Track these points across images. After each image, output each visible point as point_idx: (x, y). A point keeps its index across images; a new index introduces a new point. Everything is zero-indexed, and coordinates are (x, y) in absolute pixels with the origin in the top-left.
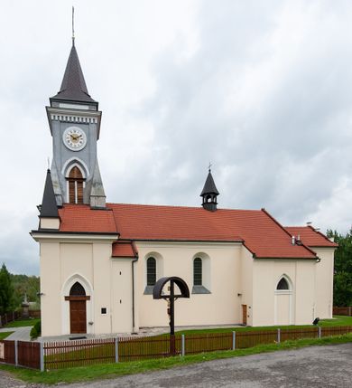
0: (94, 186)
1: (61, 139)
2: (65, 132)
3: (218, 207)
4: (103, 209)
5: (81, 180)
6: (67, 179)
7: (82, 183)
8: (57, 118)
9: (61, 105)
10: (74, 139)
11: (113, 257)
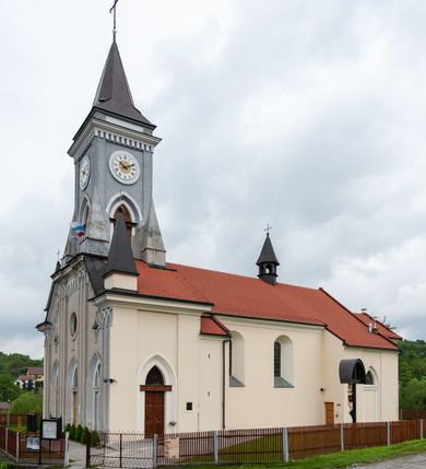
0: (151, 235)
1: (108, 164)
2: (112, 156)
3: (278, 280)
4: (164, 268)
5: (130, 225)
6: (111, 219)
7: (131, 228)
8: (102, 136)
9: (108, 119)
10: (125, 167)
11: (202, 333)
